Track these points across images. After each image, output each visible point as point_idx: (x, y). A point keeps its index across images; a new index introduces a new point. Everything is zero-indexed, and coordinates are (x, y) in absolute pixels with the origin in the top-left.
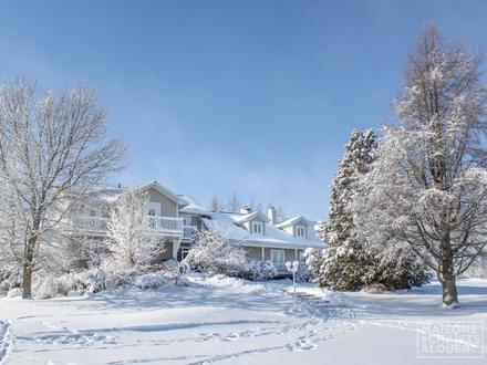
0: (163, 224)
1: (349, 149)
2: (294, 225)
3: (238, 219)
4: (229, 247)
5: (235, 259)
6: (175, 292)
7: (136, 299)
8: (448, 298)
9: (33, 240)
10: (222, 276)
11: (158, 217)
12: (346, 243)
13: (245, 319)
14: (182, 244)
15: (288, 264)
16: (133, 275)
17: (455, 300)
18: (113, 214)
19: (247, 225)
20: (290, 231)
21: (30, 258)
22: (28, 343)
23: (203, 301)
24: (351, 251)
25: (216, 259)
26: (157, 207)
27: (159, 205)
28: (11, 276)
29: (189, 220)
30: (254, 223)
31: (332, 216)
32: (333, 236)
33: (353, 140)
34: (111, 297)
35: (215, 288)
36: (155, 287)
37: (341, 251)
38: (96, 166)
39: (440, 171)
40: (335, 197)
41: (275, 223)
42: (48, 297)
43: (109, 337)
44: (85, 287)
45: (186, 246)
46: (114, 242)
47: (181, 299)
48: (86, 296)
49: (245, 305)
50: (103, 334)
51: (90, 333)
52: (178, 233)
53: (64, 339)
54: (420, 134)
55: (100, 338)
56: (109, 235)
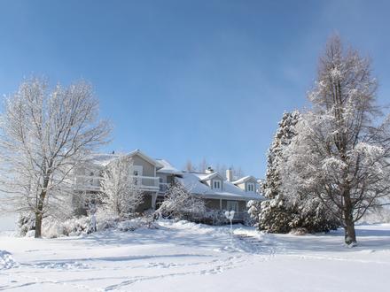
0: (144, 182)
1: (281, 125)
2: (246, 182)
3: (202, 178)
4: (193, 200)
5: (197, 208)
6: (148, 233)
7: (119, 238)
8: (348, 239)
9: (43, 194)
10: (185, 221)
11: (140, 177)
12: (277, 197)
13: (186, 253)
14: (158, 197)
15: (227, 213)
16: (117, 220)
17: (354, 240)
18: (105, 175)
19: (209, 182)
20: (242, 187)
21: (41, 208)
22: (27, 267)
23: (168, 239)
24: (281, 203)
25: (182, 209)
26: (140, 169)
27: (141, 167)
28: (30, 221)
29: (165, 178)
30: (214, 181)
31: (269, 176)
32: (268, 191)
33: (284, 119)
34: (100, 237)
35: (178, 230)
36: (133, 230)
37: (273, 203)
38: (90, 140)
39: (342, 144)
40: (271, 161)
41: (231, 180)
42: (54, 237)
43: (85, 264)
44: (83, 229)
45: (161, 198)
46: (105, 195)
47: (152, 238)
48: (81, 236)
49: (198, 243)
50: (81, 262)
51: (71, 262)
52: (155, 188)
53: (53, 265)
54: (324, 117)
55: (79, 265)
56: (102, 190)
